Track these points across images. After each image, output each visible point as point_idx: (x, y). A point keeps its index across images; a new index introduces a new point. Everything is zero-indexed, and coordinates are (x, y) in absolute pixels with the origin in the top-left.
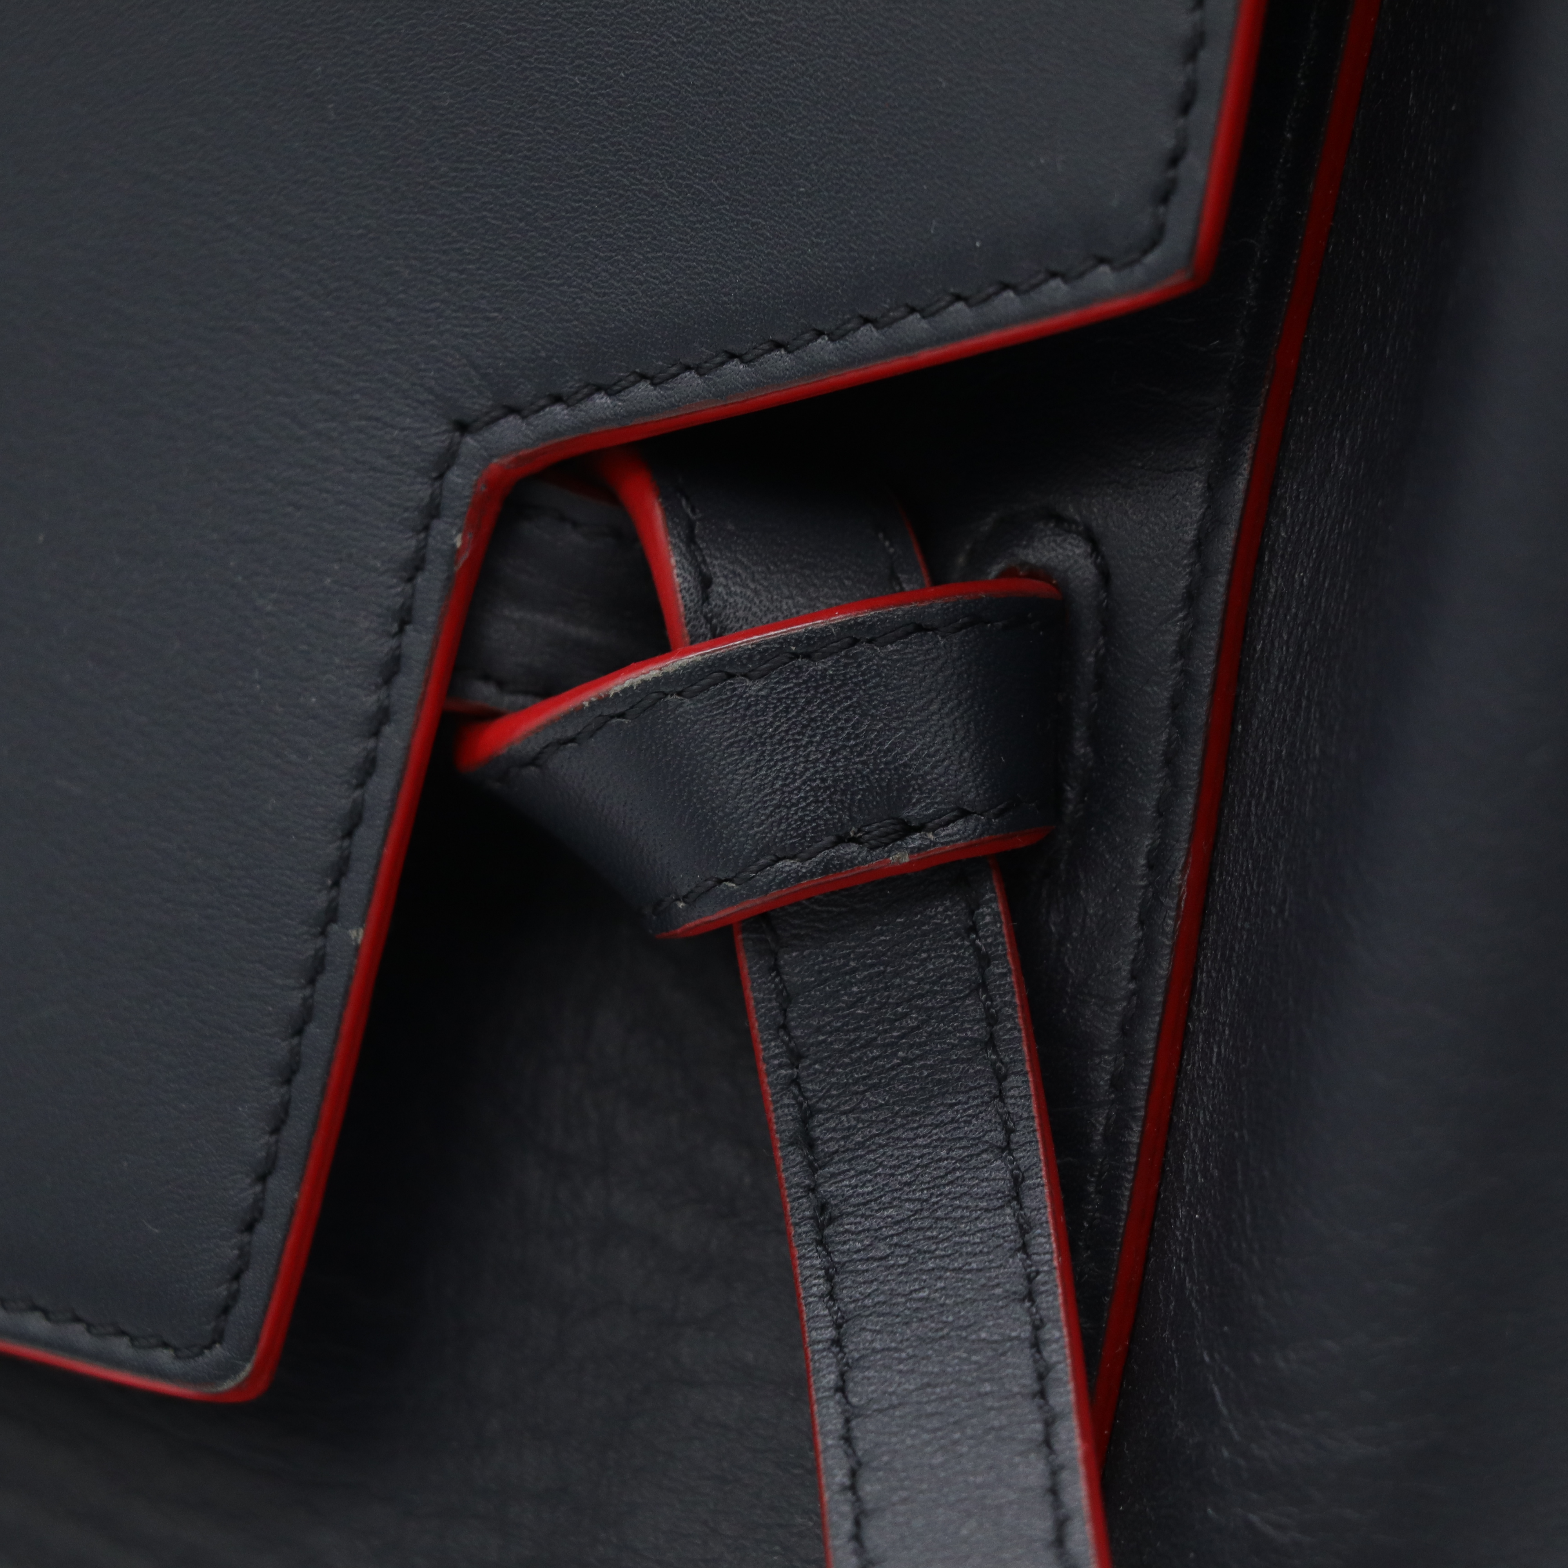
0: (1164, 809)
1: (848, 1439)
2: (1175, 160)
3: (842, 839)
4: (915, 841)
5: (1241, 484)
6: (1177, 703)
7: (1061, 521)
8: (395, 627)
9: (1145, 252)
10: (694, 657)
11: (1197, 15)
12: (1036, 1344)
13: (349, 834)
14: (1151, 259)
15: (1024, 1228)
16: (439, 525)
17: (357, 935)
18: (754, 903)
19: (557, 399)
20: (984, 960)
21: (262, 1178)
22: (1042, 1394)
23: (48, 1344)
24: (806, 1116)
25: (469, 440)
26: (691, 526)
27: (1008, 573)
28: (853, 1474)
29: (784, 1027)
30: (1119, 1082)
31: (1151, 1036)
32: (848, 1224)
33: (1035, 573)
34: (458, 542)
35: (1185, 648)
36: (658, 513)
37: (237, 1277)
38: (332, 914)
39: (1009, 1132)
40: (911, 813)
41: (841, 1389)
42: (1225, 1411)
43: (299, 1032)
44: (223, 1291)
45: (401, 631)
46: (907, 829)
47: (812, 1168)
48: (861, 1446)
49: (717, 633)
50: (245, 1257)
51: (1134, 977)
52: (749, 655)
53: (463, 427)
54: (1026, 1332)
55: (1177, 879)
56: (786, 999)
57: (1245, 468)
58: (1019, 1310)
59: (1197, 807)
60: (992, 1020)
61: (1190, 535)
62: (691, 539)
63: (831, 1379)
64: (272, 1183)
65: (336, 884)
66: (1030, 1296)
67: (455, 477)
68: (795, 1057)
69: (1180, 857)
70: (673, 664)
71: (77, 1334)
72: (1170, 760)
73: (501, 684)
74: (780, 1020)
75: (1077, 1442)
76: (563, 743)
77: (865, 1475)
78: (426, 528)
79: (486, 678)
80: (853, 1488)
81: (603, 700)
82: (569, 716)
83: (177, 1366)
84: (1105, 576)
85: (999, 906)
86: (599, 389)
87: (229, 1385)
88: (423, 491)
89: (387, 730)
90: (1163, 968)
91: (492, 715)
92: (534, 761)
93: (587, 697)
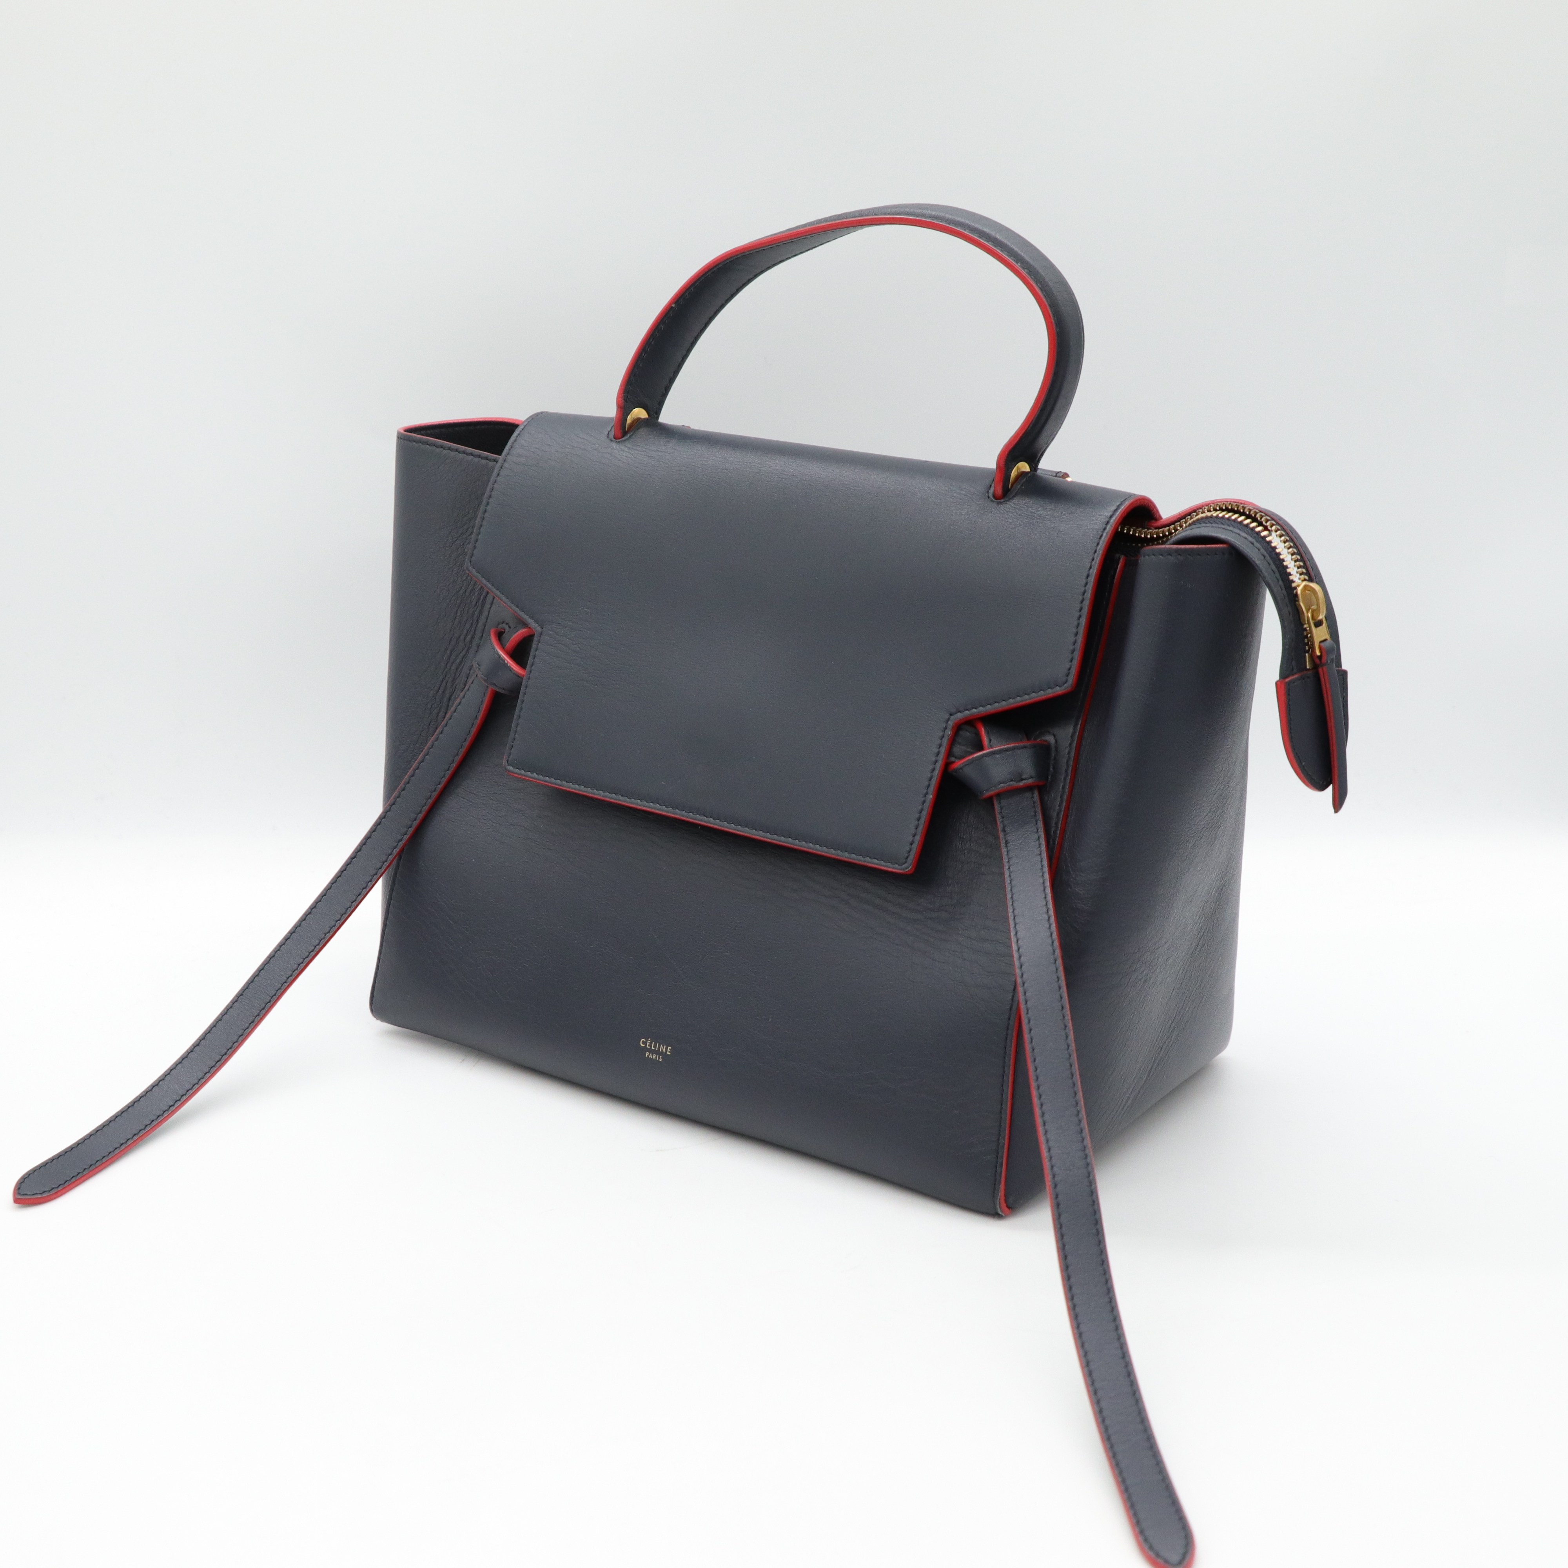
0: (1065, 779)
1: (1010, 876)
2: (1069, 669)
3: (1012, 781)
4: (1024, 782)
5: (1079, 726)
6: (1067, 762)
7: (1049, 732)
8: (939, 747)
9: (1064, 684)
10: (988, 751)
11: (1073, 647)
12: (1041, 862)
13: (930, 780)
14: (1065, 685)
15: (1040, 844)
16: (946, 731)
17: (931, 796)
18: (997, 791)
19: (967, 710)
20: (1034, 803)
21: (914, 836)
22: (1042, 869)
23: (877, 864)
24: (1004, 827)
25: (952, 717)
26: (988, 731)
27: (1041, 741)
28: (1011, 881)
29: (1001, 812)
30: (1056, 823)
31: (1062, 816)
32: (1011, 844)
33: (1046, 741)
34: (950, 733)
35: (1069, 753)
36: (983, 729)
37: (909, 852)
38: (927, 793)
39: (1038, 830)
40: (1024, 777)
41: (1009, 868)
42: (1072, 873)
43: (921, 812)
44: (907, 855)
45: (940, 747)
46: (1022, 780)
47: (1005, 835)
48: (1012, 877)
49: (992, 748)
50: (911, 850)
51: (1059, 806)
52: (997, 751)
53: (951, 715)
54: (1040, 860)
55: (1067, 790)
56: (1001, 808)
57: (1080, 724)
58: (1039, 857)
59: (1070, 779)
60: (1035, 812)
61: (1070, 735)
62: (988, 733)
63: (1007, 867)
64: (916, 837)
65: (928, 789)
66: (1040, 854)
67: (949, 722)
68: (1003, 817)
69: (1067, 787)
70: (985, 752)
71: (882, 862)
72: (1066, 771)
73: (956, 758)
74: (1000, 811)
75: (1048, 875)
76: (966, 765)
77: (1012, 881)
78: (944, 731)
79: (953, 756)
80: (1011, 883)
81: (973, 758)
82: (966, 761)
83: (899, 867)
84: (1056, 742)
85: (1037, 794)
86: (974, 708)
87: (907, 870)
88: (944, 725)
89: (937, 764)
90: (1064, 804)
91: (954, 762)
92: (961, 769)
93: (970, 757)
